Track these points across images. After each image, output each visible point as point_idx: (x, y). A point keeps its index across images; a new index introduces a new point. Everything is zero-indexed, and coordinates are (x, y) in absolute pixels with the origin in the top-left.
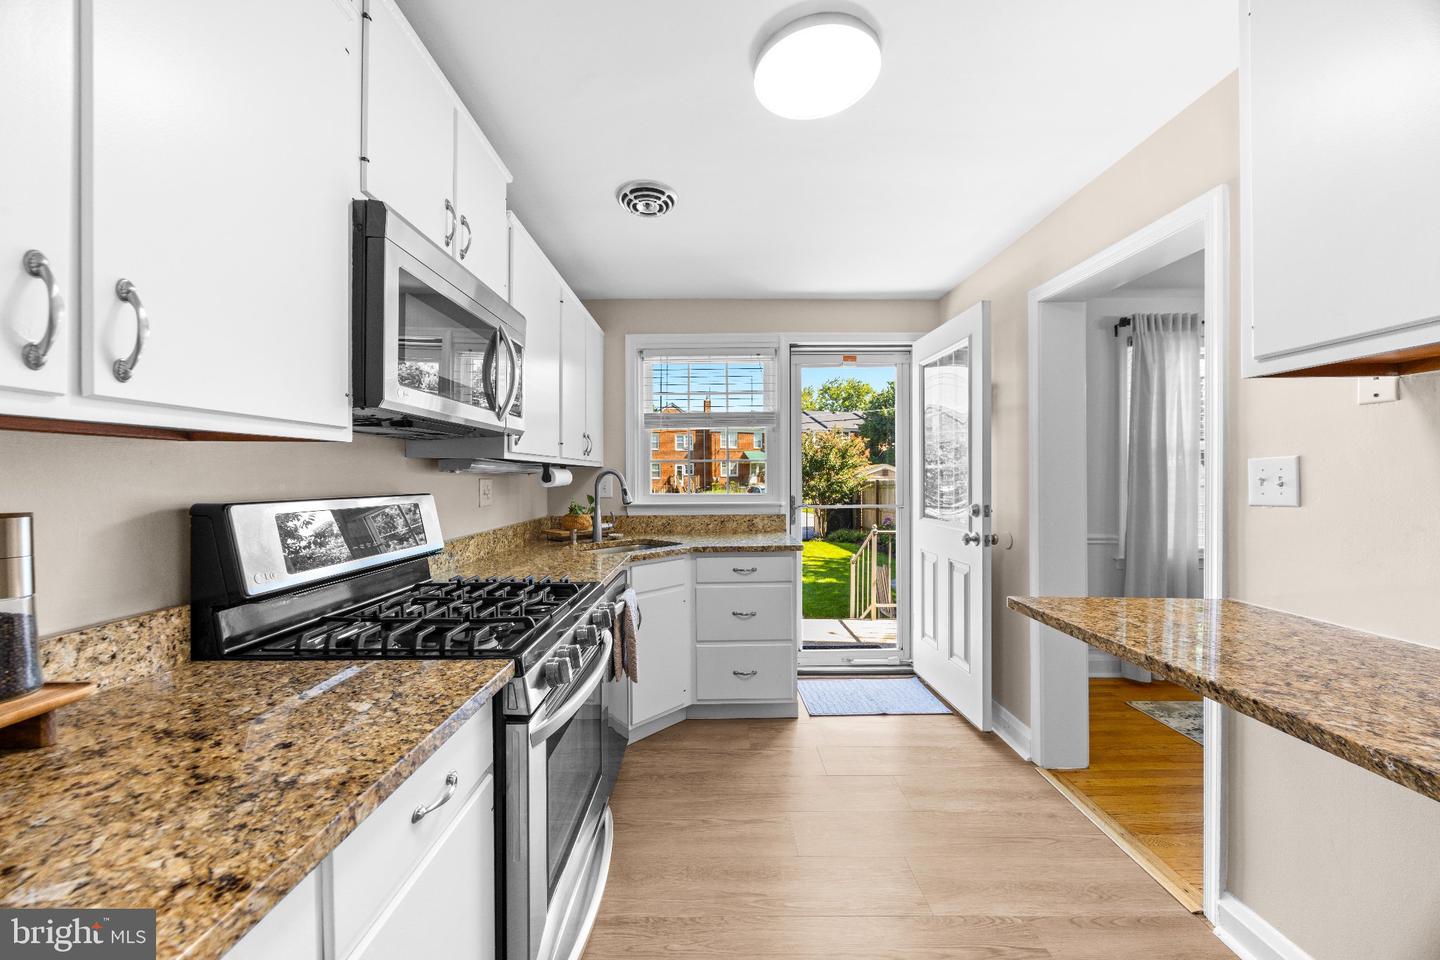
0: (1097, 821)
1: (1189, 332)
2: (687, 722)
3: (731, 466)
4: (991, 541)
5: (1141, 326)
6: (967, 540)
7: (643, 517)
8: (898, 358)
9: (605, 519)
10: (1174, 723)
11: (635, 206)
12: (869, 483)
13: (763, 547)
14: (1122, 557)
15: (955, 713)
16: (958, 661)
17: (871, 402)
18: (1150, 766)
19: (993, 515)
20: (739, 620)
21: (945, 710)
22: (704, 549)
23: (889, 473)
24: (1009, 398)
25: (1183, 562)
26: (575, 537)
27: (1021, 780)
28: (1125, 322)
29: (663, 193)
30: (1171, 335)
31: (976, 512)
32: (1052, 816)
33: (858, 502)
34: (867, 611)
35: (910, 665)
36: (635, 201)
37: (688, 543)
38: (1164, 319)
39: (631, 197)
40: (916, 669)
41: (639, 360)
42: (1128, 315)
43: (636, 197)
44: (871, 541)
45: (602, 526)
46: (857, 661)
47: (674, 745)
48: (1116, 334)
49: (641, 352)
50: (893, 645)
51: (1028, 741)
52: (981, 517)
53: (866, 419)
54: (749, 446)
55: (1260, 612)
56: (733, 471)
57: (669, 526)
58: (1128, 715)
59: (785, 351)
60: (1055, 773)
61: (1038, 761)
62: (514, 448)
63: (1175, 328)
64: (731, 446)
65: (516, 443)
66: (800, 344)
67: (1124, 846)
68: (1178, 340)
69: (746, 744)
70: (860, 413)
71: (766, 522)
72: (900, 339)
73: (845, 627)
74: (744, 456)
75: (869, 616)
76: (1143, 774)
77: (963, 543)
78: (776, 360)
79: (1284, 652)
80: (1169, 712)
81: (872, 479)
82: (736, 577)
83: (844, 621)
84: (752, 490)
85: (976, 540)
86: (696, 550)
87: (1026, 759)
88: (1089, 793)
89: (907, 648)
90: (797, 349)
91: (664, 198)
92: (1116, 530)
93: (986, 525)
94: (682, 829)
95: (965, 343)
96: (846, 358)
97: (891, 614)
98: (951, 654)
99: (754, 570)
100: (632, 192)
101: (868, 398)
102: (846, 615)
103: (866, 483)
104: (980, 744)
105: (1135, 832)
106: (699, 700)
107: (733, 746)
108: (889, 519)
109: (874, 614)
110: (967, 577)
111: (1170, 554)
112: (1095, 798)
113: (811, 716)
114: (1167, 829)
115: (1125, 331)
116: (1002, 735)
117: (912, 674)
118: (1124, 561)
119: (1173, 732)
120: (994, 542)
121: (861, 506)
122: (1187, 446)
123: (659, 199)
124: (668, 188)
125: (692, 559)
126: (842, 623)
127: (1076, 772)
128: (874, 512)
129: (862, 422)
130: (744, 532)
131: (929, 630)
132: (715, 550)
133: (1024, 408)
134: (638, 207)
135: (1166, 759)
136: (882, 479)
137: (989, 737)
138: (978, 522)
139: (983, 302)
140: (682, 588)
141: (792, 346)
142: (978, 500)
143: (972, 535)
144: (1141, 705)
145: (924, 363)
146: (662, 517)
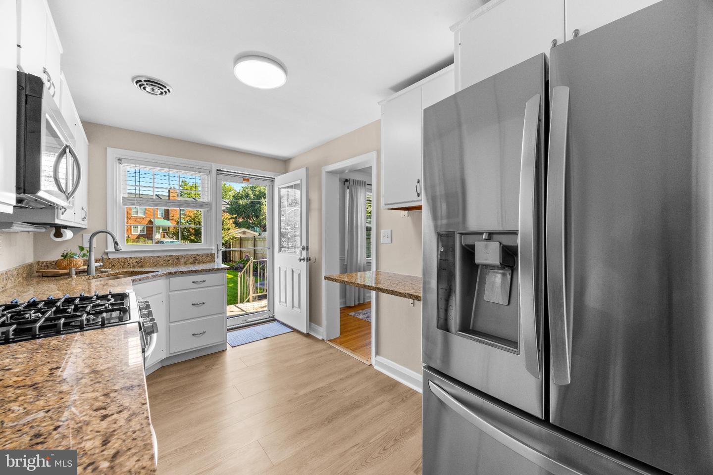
0: (344, 351)
1: (364, 187)
2: (163, 368)
3: (140, 228)
4: (308, 260)
5: (352, 183)
6: (300, 260)
7: (122, 258)
8: (268, 183)
9: (96, 261)
10: (361, 317)
11: (144, 88)
12: (235, 238)
13: (210, 269)
14: (346, 263)
15: (295, 330)
16: (296, 309)
17: (233, 196)
18: (356, 331)
19: (309, 249)
20: (195, 307)
21: (290, 330)
22: (175, 273)
23: (246, 233)
24: (315, 205)
25: (362, 264)
26: (74, 272)
27: (320, 346)
28: (347, 181)
29: (165, 87)
30: (359, 187)
31: (303, 249)
32: (331, 354)
33: (230, 248)
34: (247, 299)
35: (273, 317)
36: (146, 86)
37: (162, 271)
38: (358, 181)
39: (145, 83)
40: (277, 317)
41: (118, 164)
42: (348, 178)
43: (147, 84)
44: (249, 266)
45: (94, 265)
46: (249, 320)
47: (159, 380)
48: (344, 184)
49: (120, 160)
50: (266, 310)
51: (321, 333)
52: (305, 250)
53: (231, 205)
54: (155, 215)
55: (385, 273)
56: (142, 231)
57: (141, 262)
58: (349, 317)
59: (214, 172)
60: (330, 341)
61: (325, 339)
62: (62, 217)
63: (360, 185)
64: (140, 215)
65: (63, 214)
66: (222, 170)
67: (352, 355)
68: (361, 188)
69: (202, 368)
70: (227, 201)
71: (204, 257)
72: (270, 175)
73: (238, 307)
74: (151, 222)
75: (248, 301)
76: (355, 333)
77: (299, 261)
78: (209, 176)
79: (390, 280)
80: (359, 314)
81: (239, 236)
82: (195, 285)
83: (237, 305)
84: (158, 242)
85: (304, 260)
86: (170, 274)
87: (321, 339)
88: (341, 344)
89: (271, 310)
90: (220, 172)
91: (165, 90)
92: (344, 255)
93: (307, 254)
94: (180, 411)
95: (299, 182)
96: (244, 180)
97: (263, 297)
98: (293, 307)
99: (204, 281)
100: (145, 81)
101: (231, 194)
102: (237, 303)
103: (234, 238)
104: (305, 339)
105: (353, 350)
106: (171, 354)
107: (196, 370)
108: (247, 256)
109: (251, 299)
110: (299, 275)
111: (359, 262)
112: (343, 345)
113: (233, 347)
114: (362, 347)
115: (347, 184)
116: (312, 334)
117: (275, 320)
118: (347, 265)
119: (361, 320)
120: (310, 260)
121: (232, 249)
122: (363, 225)
123: (162, 89)
124: (168, 85)
125: (166, 279)
126: (236, 306)
127: (336, 339)
128: (239, 253)
129: (229, 206)
130: (191, 264)
131: (283, 299)
132: (182, 273)
133: (320, 210)
134: (146, 89)
135: (359, 328)
136: (243, 236)
137: (308, 335)
138: (304, 253)
139: (306, 168)
140: (161, 295)
141: (217, 170)
142: (304, 244)
143: (302, 258)
144: (352, 314)
145: (280, 187)
146: (136, 258)
